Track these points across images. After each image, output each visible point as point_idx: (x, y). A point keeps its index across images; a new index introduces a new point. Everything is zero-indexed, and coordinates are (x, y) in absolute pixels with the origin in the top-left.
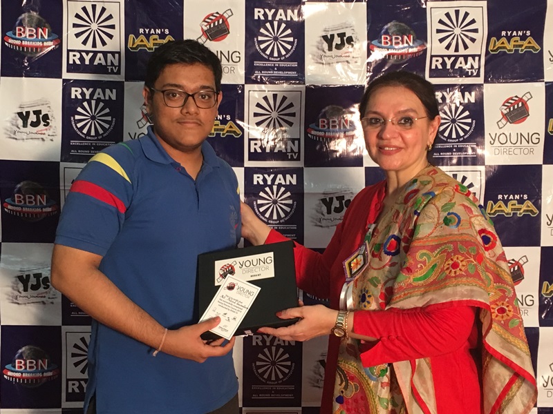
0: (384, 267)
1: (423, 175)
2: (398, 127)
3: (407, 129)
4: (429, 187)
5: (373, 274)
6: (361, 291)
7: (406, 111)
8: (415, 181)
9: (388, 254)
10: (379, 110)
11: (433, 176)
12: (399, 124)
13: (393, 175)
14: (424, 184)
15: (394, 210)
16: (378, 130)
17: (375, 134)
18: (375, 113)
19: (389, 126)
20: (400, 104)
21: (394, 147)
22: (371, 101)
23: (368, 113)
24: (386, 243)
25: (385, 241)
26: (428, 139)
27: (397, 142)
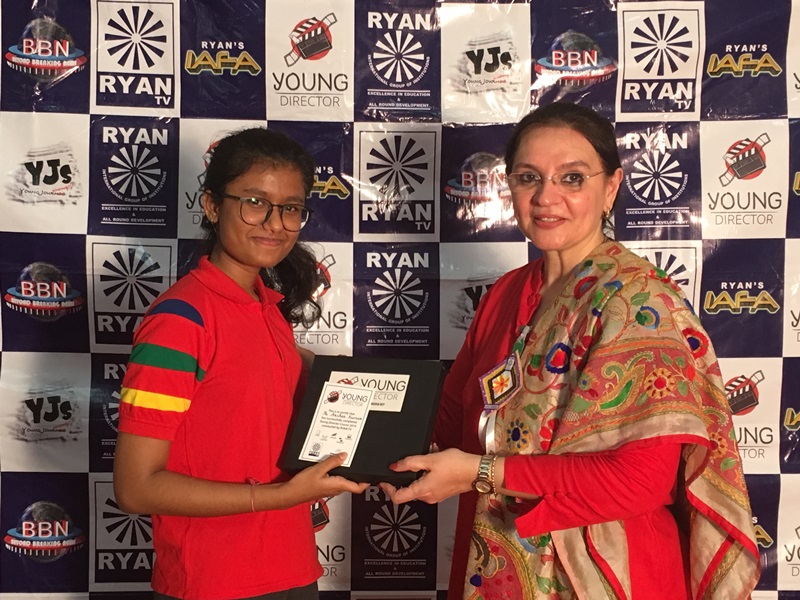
0: (547, 389)
1: (601, 255)
2: (562, 188)
3: (574, 191)
4: (612, 273)
5: (530, 399)
6: (512, 424)
7: (573, 164)
8: (588, 263)
9: (553, 370)
10: (533, 163)
11: (616, 256)
12: (564, 183)
13: (554, 256)
14: (605, 269)
15: (559, 306)
16: (532, 192)
17: (529, 198)
18: (529, 166)
19: (549, 185)
20: (564, 154)
21: (555, 217)
22: (523, 148)
23: (518, 166)
24: (550, 355)
25: (548, 352)
26: (604, 202)
27: (559, 211)
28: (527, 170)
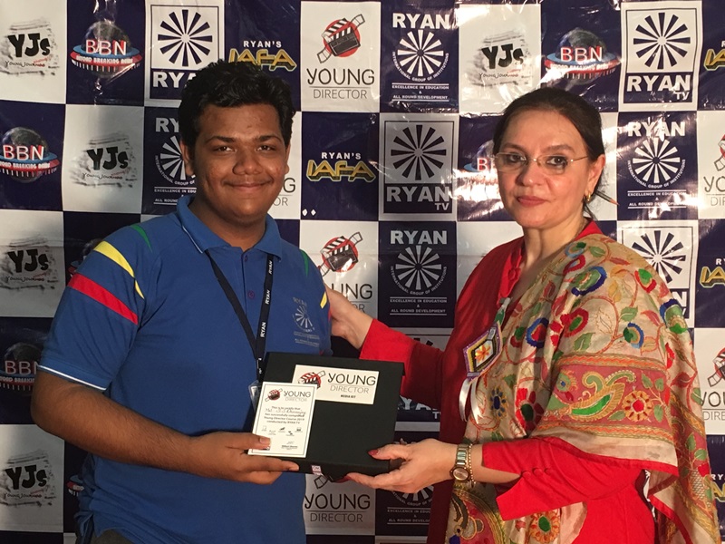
0: (523, 360)
9: (532, 343)
12: (548, 165)
17: (514, 178)
23: (505, 146)
27: (542, 192)
28: (513, 150)
